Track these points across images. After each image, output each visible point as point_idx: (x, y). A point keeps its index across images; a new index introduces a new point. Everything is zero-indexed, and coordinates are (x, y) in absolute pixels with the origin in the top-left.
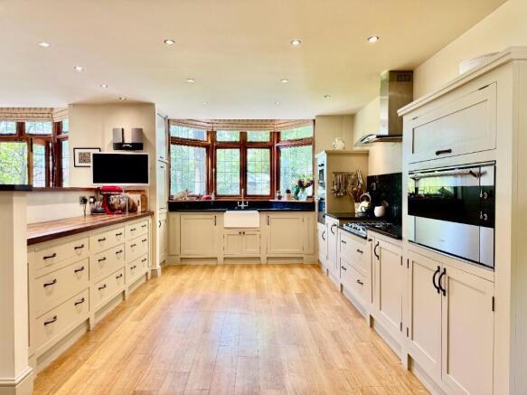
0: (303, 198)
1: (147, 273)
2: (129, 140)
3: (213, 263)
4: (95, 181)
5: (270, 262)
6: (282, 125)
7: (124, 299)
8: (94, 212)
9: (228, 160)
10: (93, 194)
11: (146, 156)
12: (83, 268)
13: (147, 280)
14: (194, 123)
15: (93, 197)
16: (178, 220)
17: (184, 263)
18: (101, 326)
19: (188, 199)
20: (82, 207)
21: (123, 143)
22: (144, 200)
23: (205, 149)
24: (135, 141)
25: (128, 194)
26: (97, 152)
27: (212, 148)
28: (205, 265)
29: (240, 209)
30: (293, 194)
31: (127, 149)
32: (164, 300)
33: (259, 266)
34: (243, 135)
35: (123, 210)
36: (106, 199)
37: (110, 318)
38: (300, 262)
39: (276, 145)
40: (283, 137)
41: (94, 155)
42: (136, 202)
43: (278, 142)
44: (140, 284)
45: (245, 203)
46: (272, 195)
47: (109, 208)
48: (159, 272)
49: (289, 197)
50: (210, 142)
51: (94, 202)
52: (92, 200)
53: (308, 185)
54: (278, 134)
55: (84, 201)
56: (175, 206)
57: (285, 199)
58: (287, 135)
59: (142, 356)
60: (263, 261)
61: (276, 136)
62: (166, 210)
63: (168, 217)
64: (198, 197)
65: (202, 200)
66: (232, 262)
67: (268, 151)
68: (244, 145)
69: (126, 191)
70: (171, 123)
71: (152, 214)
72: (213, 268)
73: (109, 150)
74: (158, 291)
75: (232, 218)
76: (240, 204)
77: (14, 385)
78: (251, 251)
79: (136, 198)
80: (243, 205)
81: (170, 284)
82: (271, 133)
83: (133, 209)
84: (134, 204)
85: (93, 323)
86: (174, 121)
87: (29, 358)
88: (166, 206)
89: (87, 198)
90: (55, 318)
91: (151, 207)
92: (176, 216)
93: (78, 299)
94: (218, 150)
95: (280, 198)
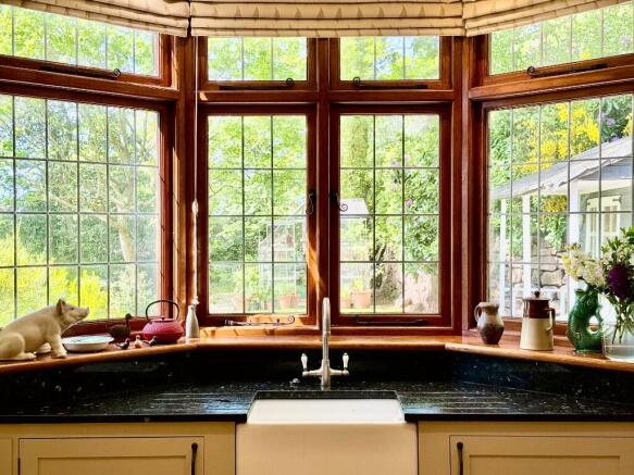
34: (324, 53)
39: (468, 95)
43: (477, 80)
61: (470, 55)
67: (433, 121)
68: (324, 99)
76: (314, 363)
80: (324, 371)
82: (446, 42)
94: (213, 120)
95: (492, 336)
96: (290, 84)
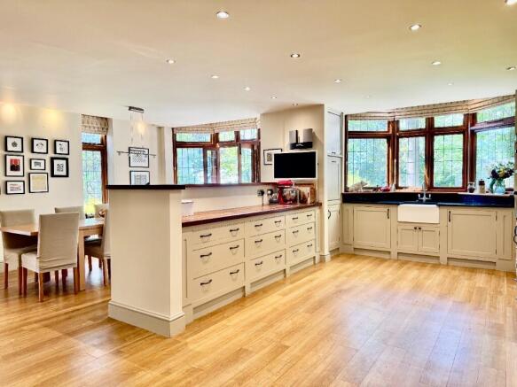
0: (499, 192)
1: (314, 257)
2: (301, 140)
3: (387, 257)
4: (275, 177)
5: (452, 263)
6: (477, 105)
7: (285, 276)
8: (271, 202)
9: (411, 149)
10: (270, 187)
11: (314, 153)
12: (238, 246)
13: (315, 263)
14: (373, 115)
15: (271, 190)
16: (350, 211)
17: (357, 253)
18: (254, 294)
19: (362, 191)
20: (260, 198)
21: (297, 143)
22: (313, 193)
23: (385, 140)
24: (306, 141)
25: (297, 187)
26: (279, 152)
27: (393, 138)
28: (377, 258)
29: (421, 202)
30: (487, 185)
31: (300, 148)
32: (315, 283)
33: (437, 266)
34: (430, 121)
35: (294, 201)
36: (281, 192)
37: (265, 291)
38: (492, 267)
39: (470, 129)
40: (479, 119)
41: (275, 155)
42: (306, 194)
43: (473, 125)
44: (305, 266)
45: (427, 196)
46: (464, 188)
47: (283, 200)
48: (328, 258)
49: (482, 190)
50: (391, 132)
51: (271, 194)
52: (269, 192)
53: (506, 176)
54: (474, 116)
55: (262, 193)
56: (349, 198)
57: (477, 193)
58: (484, 116)
59: (265, 324)
60: (443, 260)
61: (471, 118)
62: (339, 202)
63: (342, 208)
64: (375, 189)
65: (379, 191)
66: (405, 258)
67: (461, 136)
68: (430, 132)
69: (296, 185)
70: (349, 118)
71: (319, 205)
72: (383, 261)
73: (288, 151)
74: (318, 274)
75: (406, 212)
76: (422, 195)
77: (169, 322)
78: (429, 249)
79: (306, 190)
80: (424, 198)
81: (331, 269)
82: (465, 115)
83: (303, 200)
84: (304, 195)
85: (248, 291)
86: (351, 116)
87: (183, 308)
88: (339, 197)
89: (265, 191)
90: (211, 281)
91: (319, 199)
92: (349, 207)
93: (233, 270)
94: (400, 140)
95: (472, 190)
96: (421, 129)
